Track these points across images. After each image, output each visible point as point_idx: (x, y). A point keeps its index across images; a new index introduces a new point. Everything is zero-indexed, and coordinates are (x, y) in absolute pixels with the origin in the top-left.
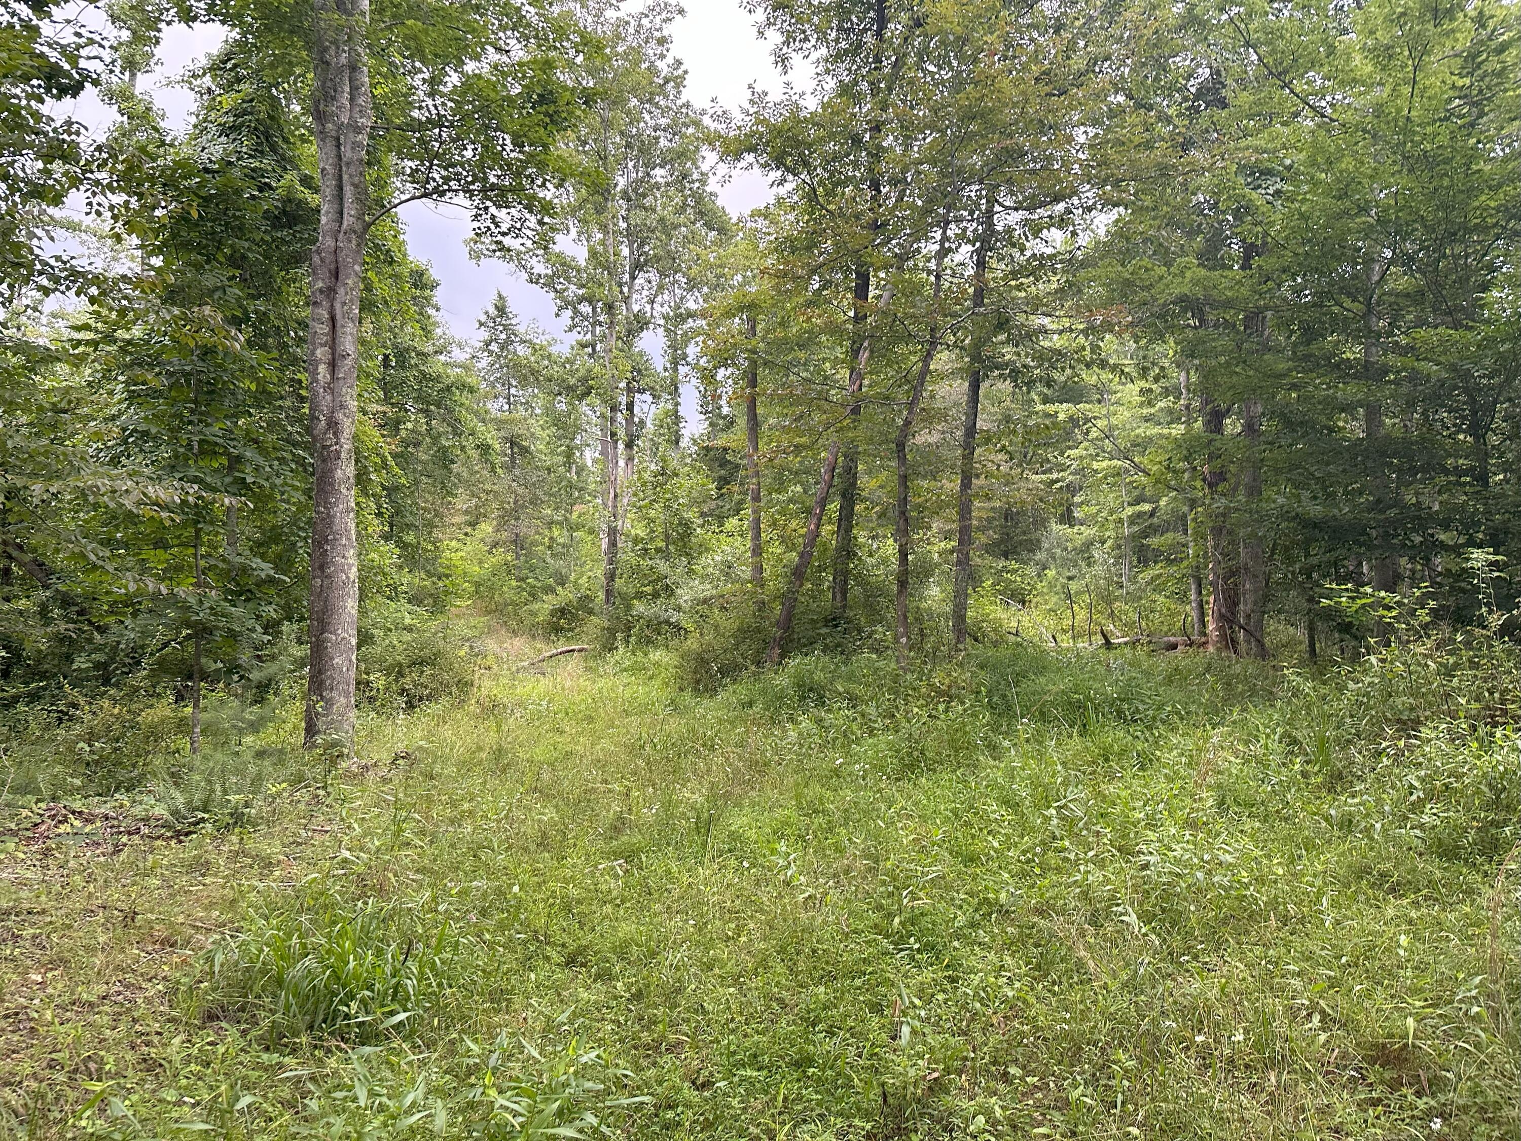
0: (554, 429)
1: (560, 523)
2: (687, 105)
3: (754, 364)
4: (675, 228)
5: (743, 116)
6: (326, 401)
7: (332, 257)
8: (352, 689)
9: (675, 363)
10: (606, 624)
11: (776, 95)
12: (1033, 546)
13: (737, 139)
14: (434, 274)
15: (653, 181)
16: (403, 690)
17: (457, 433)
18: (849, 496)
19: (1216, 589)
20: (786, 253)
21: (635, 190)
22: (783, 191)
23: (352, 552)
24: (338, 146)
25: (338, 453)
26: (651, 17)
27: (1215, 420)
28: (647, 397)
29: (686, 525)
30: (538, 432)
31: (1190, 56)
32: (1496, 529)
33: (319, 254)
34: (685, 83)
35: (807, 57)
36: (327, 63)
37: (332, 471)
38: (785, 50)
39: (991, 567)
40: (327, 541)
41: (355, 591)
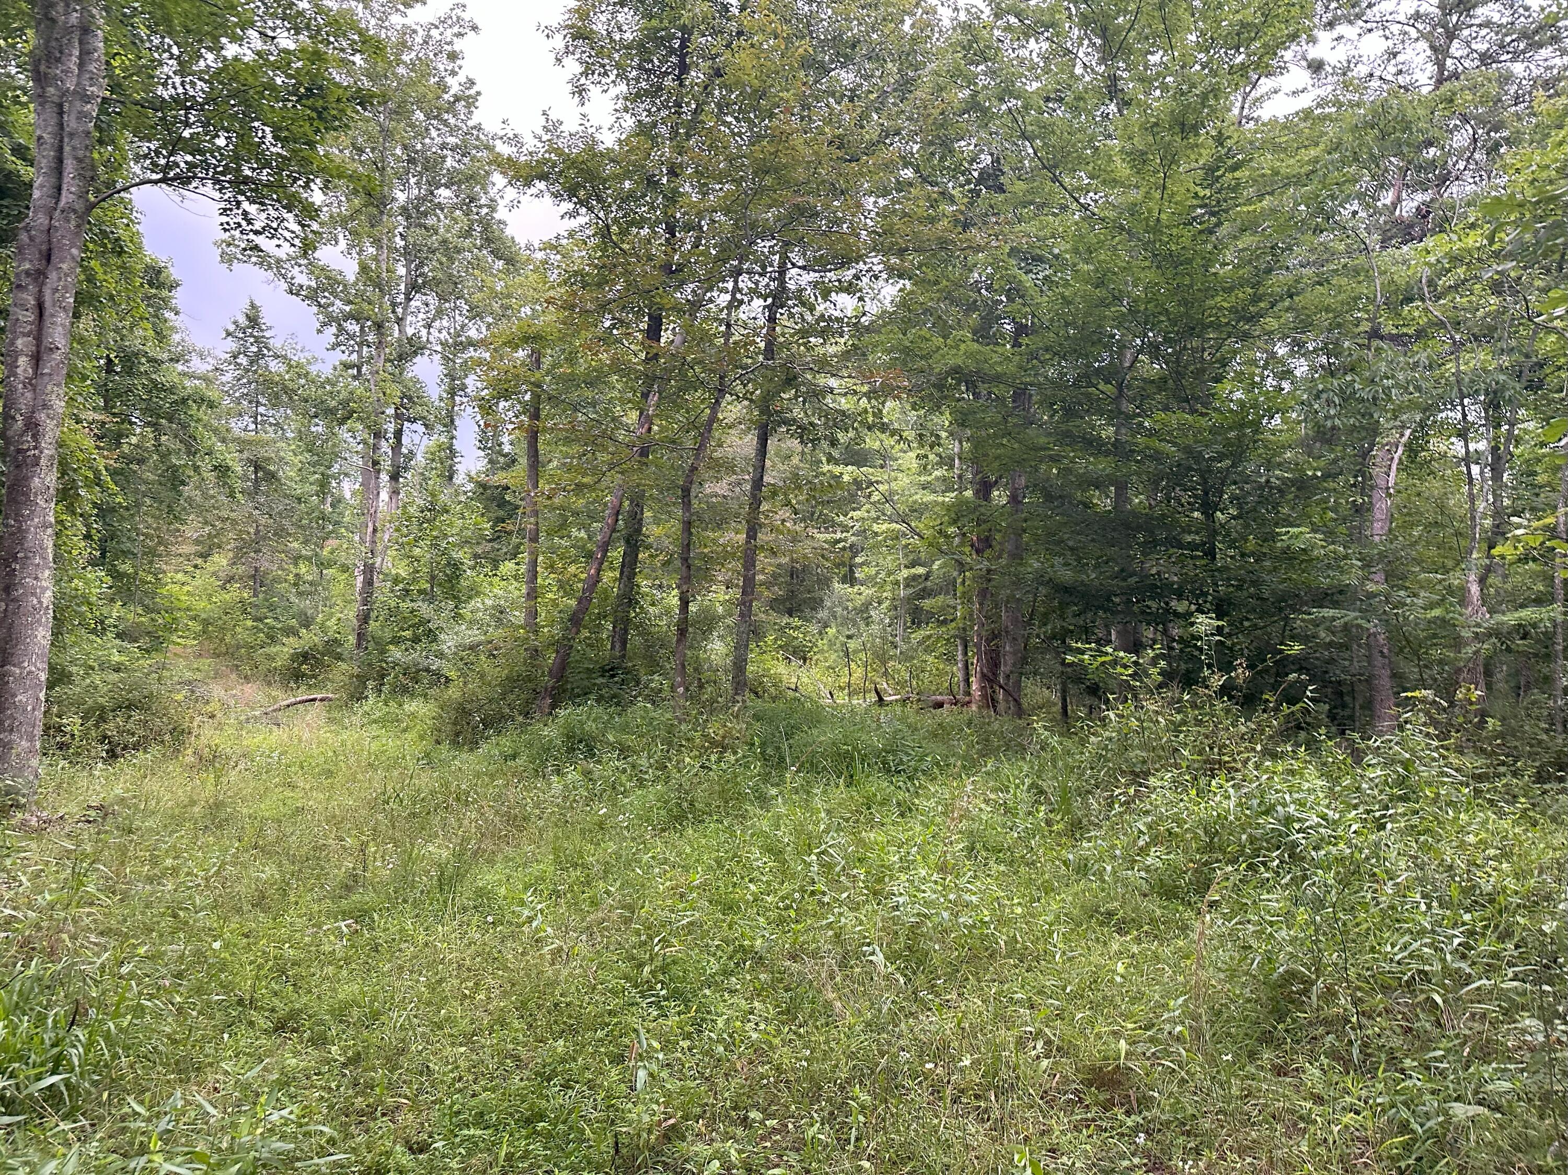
0: (307, 455)
1: (309, 559)
2: (478, 128)
3: (536, 397)
4: (459, 252)
5: (536, 141)
6: (25, 399)
7: (44, 237)
8: (38, 731)
9: (452, 393)
10: (356, 671)
11: (571, 125)
12: (817, 604)
13: (528, 165)
14: (174, 273)
15: (436, 201)
16: (105, 737)
17: (191, 453)
18: (634, 542)
19: (979, 649)
20: (575, 287)
21: (417, 208)
22: (574, 223)
23: (47, 573)
24: (61, 113)
25: (37, 459)
26: (442, 29)
27: (984, 489)
28: (419, 427)
29: (456, 566)
30: (289, 456)
31: (974, 141)
32: (1221, 600)
33: (28, 231)
34: (477, 104)
35: (606, 91)
36: (53, 21)
37: (27, 479)
38: (583, 80)
39: (775, 624)
40: (16, 559)
41: (48, 618)
